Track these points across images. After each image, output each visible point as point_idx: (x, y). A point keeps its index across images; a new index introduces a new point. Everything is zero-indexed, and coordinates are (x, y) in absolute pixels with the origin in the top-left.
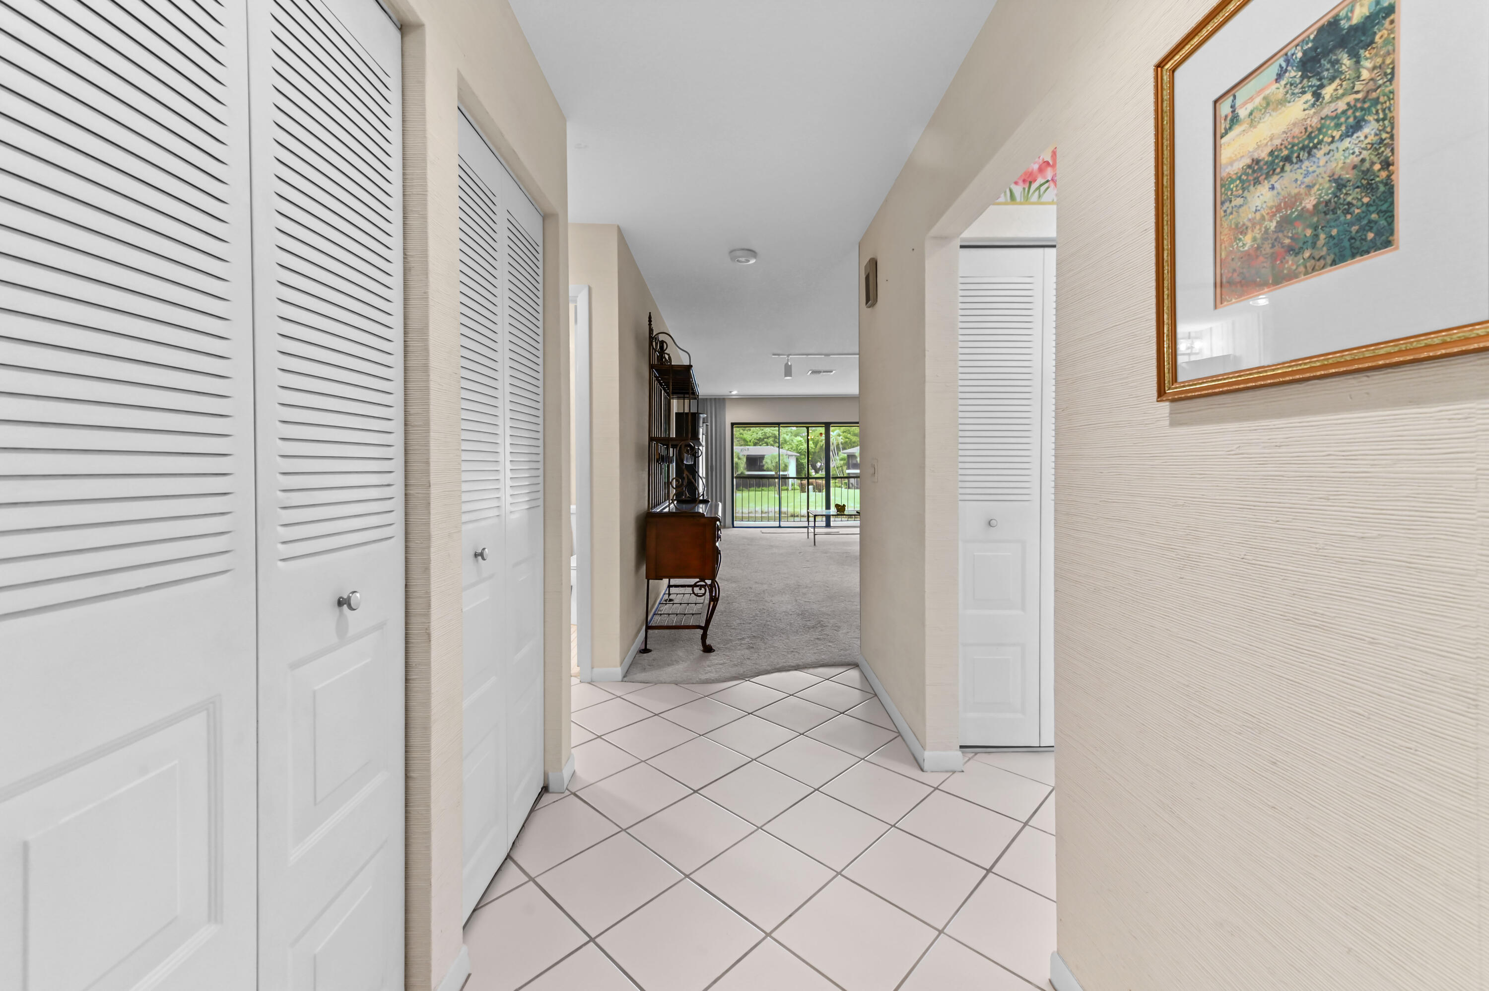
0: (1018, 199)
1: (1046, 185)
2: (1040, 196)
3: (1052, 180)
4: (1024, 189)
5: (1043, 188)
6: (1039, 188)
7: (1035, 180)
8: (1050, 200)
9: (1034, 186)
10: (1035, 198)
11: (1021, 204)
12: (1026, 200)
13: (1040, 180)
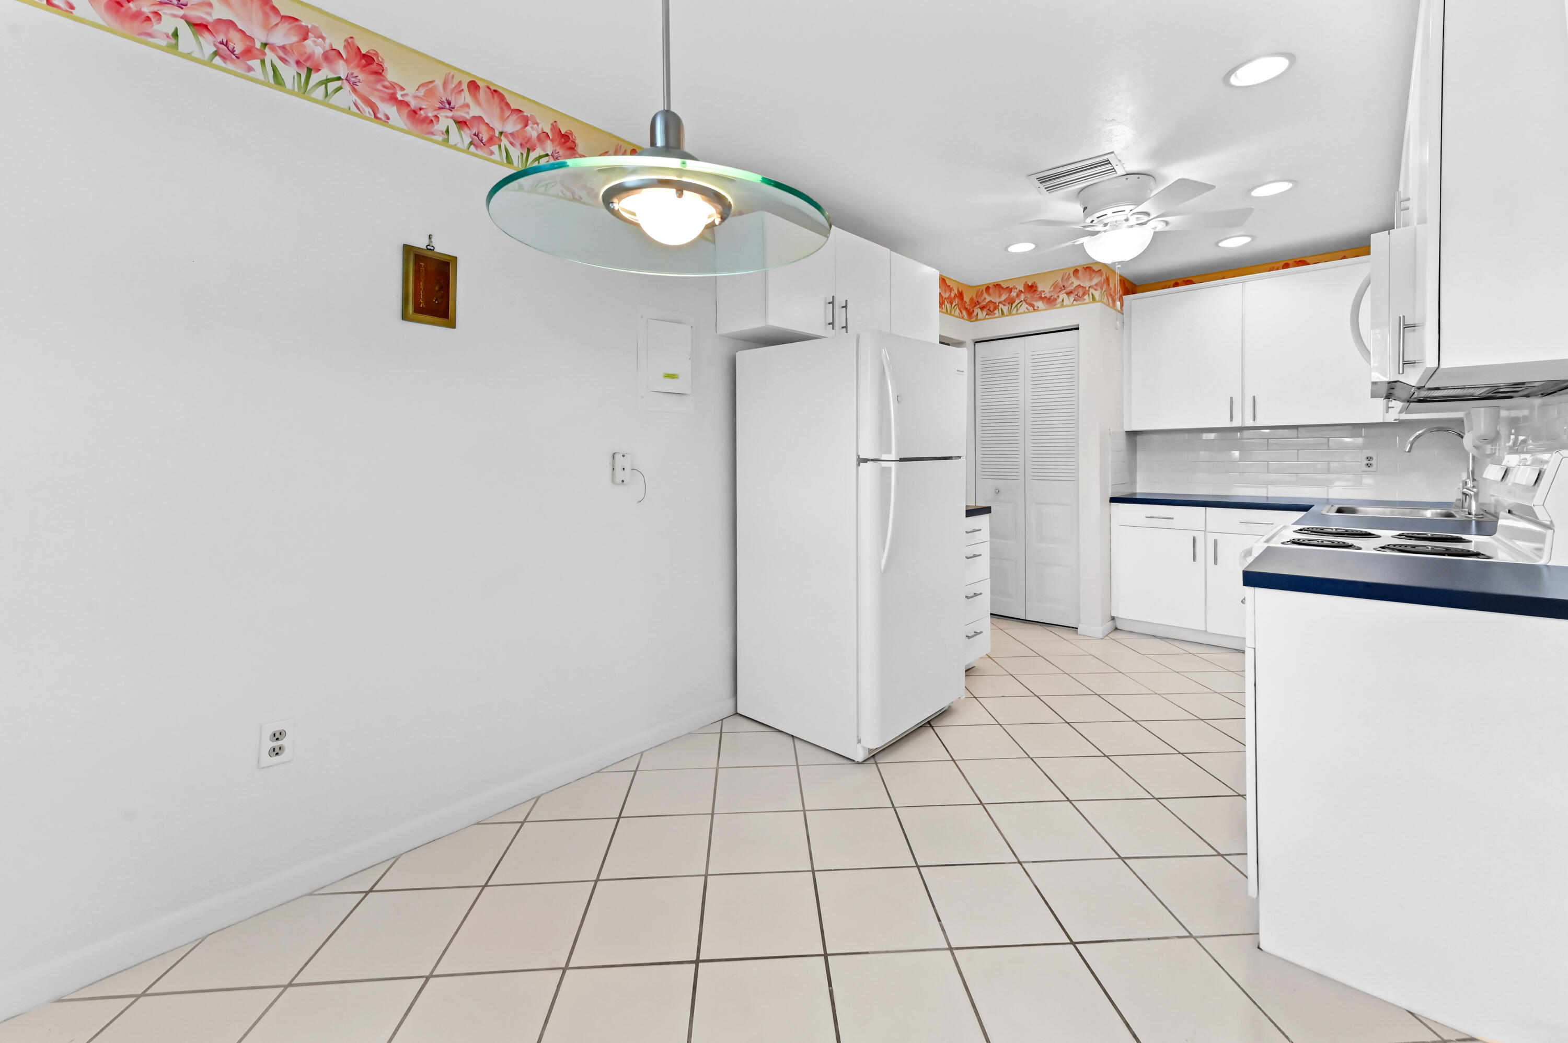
0: (1005, 314)
1: (1021, 303)
2: (1017, 310)
3: (1024, 300)
4: (1009, 308)
5: (1019, 306)
6: (1017, 306)
7: (1014, 302)
8: (1023, 311)
9: (1014, 305)
10: (1014, 311)
11: (1007, 316)
12: (1010, 313)
13: (1017, 301)
